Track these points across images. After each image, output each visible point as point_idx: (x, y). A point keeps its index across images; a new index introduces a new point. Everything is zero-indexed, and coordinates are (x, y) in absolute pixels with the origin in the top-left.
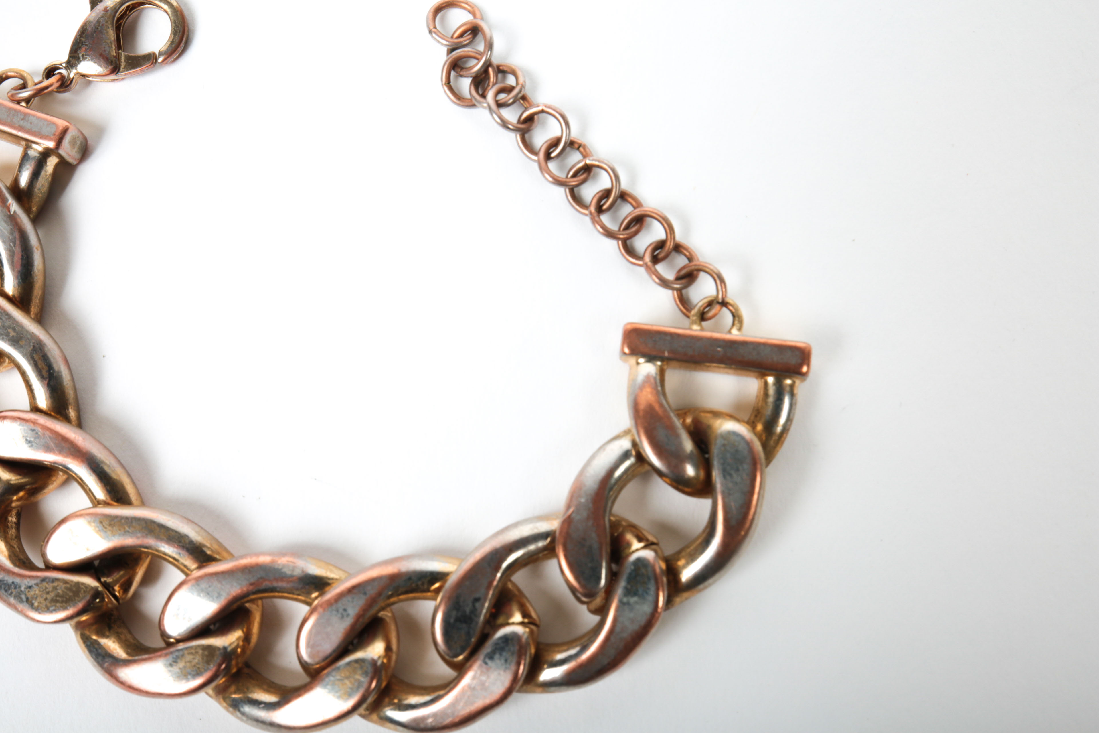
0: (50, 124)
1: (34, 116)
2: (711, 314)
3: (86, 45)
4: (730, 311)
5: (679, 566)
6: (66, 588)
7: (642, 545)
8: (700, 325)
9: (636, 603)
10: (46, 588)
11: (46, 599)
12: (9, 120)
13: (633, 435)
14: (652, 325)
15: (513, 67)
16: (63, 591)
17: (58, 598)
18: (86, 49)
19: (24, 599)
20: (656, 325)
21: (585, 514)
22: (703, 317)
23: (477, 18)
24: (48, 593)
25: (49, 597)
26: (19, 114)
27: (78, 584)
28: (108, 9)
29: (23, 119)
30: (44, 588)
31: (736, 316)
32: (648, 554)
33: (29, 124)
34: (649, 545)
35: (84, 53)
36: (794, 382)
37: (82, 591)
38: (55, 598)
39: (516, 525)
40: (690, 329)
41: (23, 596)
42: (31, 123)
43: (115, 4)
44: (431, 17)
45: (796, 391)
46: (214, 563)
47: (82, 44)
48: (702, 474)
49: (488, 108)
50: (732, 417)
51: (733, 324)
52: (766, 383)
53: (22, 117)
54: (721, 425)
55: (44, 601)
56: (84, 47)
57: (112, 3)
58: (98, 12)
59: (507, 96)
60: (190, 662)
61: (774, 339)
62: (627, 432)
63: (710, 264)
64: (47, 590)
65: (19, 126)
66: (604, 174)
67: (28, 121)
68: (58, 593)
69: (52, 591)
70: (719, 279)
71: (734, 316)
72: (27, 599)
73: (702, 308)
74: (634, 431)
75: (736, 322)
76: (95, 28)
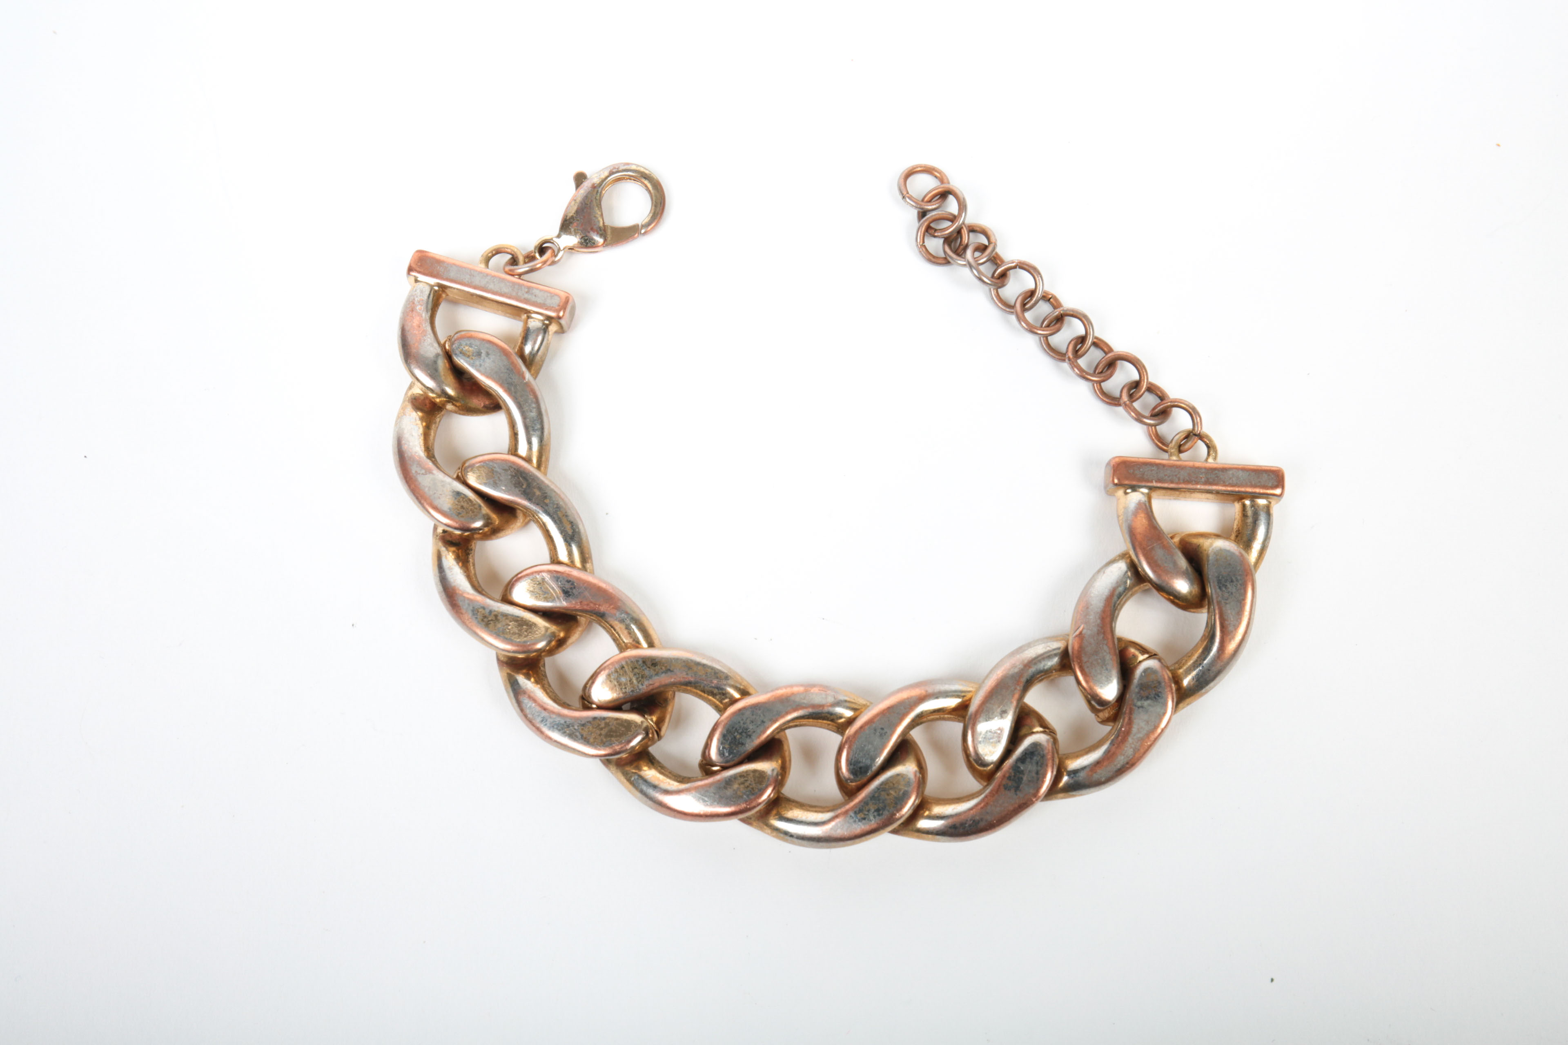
0: (553, 296)
1: (537, 289)
2: (1186, 447)
3: (578, 220)
4: (1205, 442)
5: (1179, 673)
6: (618, 724)
7: (1146, 656)
8: (1178, 456)
9: (1149, 705)
10: (599, 725)
11: (600, 735)
12: (514, 294)
13: (1130, 557)
14: (1138, 458)
15: (984, 227)
16: (616, 727)
17: (612, 733)
18: (577, 224)
19: (580, 737)
20: (1142, 458)
21: (1095, 630)
22: (1180, 449)
23: (945, 183)
24: (602, 729)
25: (603, 732)
26: (523, 287)
27: (627, 721)
28: (595, 185)
29: (527, 292)
30: (597, 725)
31: (1210, 447)
32: (1152, 663)
33: (534, 297)
34: (1152, 655)
35: (576, 228)
36: (1270, 503)
37: (633, 726)
38: (609, 734)
39: (1029, 645)
40: (1169, 460)
41: (578, 734)
42: (535, 296)
43: (601, 180)
44: (902, 180)
45: (1271, 512)
46: (747, 696)
47: (574, 220)
48: (1196, 590)
49: (968, 266)
50: (1218, 536)
51: (1209, 454)
52: (1244, 506)
53: (526, 290)
54: (1211, 545)
55: (599, 737)
56: (575, 222)
57: (598, 180)
58: (586, 188)
59: (982, 255)
60: (743, 783)
61: (1250, 465)
62: (1124, 556)
63: (1186, 401)
64: (601, 727)
65: (525, 299)
66: (1076, 321)
67: (532, 294)
68: (611, 729)
69: (605, 728)
70: (1192, 412)
71: (1208, 447)
72: (582, 736)
73: (1179, 441)
74: (1132, 553)
75: (1211, 452)
76: (585, 204)
